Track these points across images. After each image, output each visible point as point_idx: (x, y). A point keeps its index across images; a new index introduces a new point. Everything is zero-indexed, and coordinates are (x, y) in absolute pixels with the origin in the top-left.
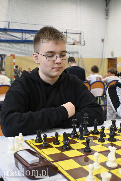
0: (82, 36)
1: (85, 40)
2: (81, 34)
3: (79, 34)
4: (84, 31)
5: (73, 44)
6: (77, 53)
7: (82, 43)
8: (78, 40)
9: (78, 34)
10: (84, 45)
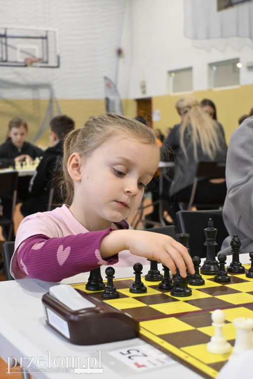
0: (51, 45)
1: (58, 52)
2: (46, 38)
3: (42, 38)
4: (55, 32)
5: (23, 65)
6: (48, 86)
7: (53, 62)
8: (38, 54)
9: (40, 41)
10: (58, 67)
